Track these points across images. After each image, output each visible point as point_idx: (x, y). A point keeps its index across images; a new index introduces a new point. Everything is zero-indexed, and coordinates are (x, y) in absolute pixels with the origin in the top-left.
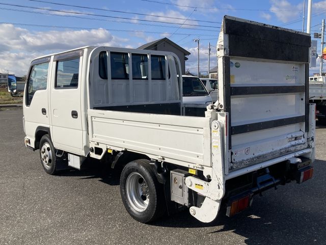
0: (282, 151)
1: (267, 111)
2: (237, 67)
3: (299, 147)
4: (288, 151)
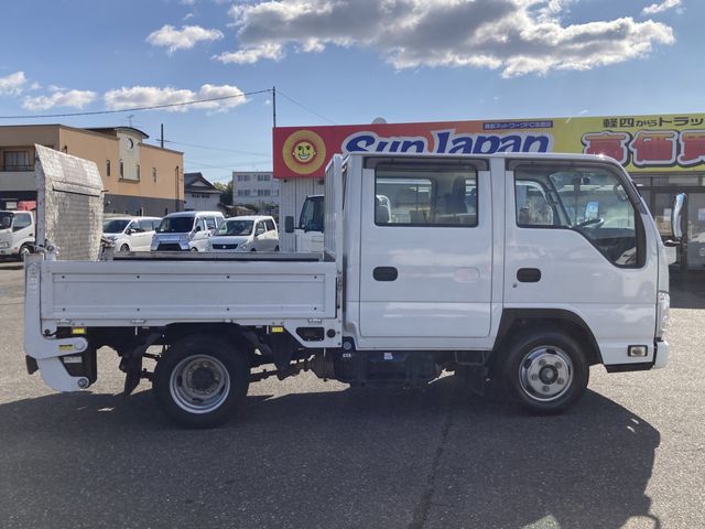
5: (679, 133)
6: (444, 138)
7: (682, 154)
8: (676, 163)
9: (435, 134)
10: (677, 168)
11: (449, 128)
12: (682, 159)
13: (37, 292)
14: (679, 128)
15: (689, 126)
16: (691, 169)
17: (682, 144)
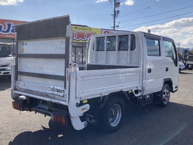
0: (43, 93)
1: (40, 68)
2: (26, 45)
3: (57, 97)
4: (47, 96)
5: (76, 31)
6: (9, 25)
7: (76, 37)
8: (75, 39)
9: (6, 23)
10: (75, 41)
11: (12, 22)
12: (77, 38)
13: (75, 86)
14: (76, 30)
15: (78, 30)
16: (78, 41)
17: (76, 34)
